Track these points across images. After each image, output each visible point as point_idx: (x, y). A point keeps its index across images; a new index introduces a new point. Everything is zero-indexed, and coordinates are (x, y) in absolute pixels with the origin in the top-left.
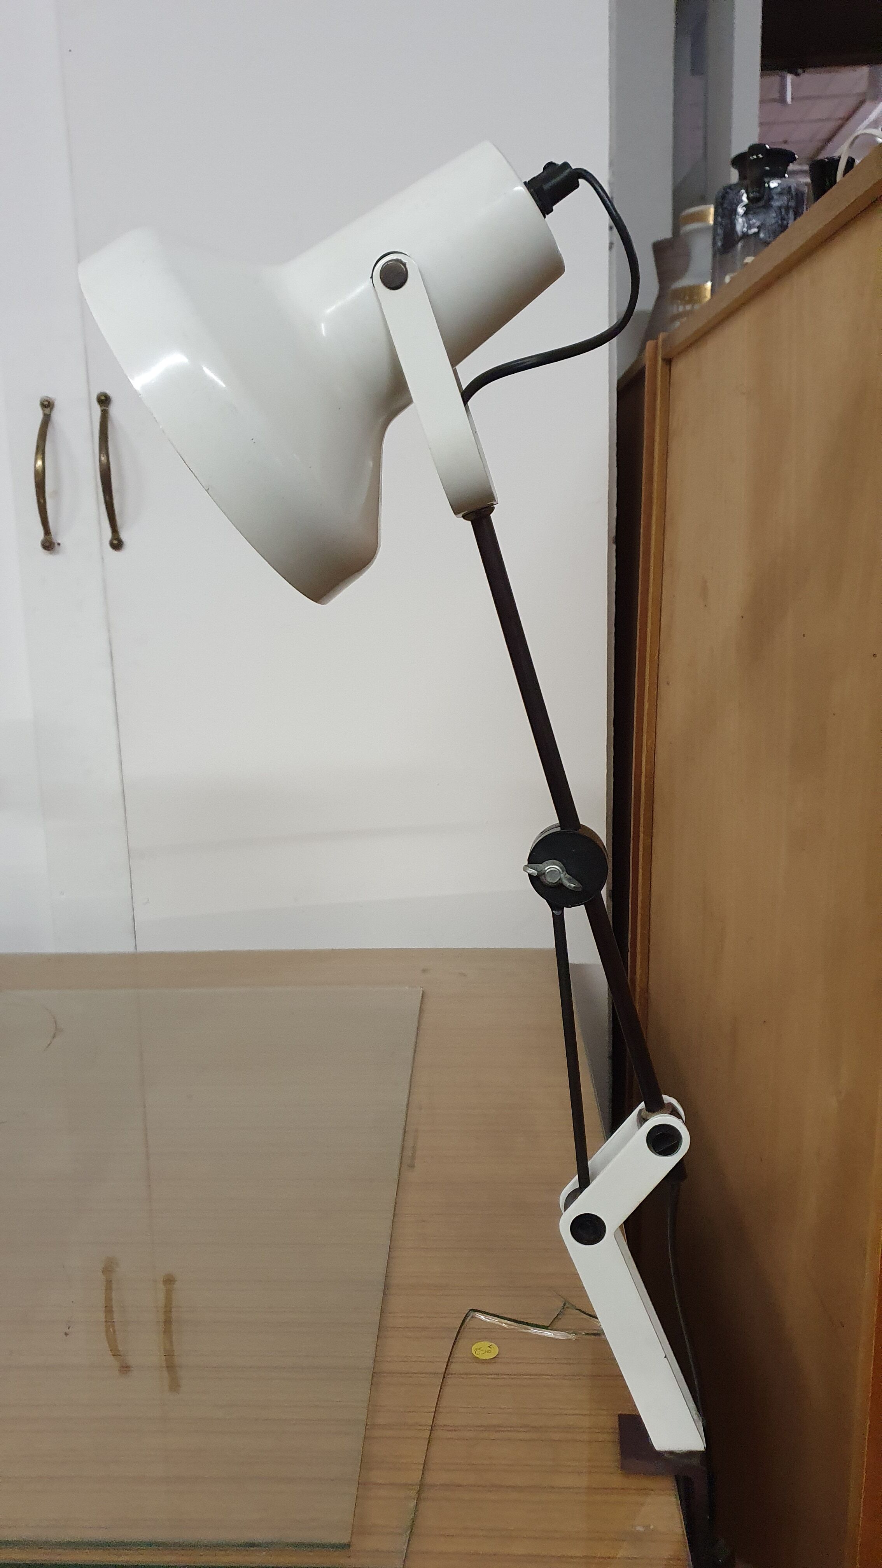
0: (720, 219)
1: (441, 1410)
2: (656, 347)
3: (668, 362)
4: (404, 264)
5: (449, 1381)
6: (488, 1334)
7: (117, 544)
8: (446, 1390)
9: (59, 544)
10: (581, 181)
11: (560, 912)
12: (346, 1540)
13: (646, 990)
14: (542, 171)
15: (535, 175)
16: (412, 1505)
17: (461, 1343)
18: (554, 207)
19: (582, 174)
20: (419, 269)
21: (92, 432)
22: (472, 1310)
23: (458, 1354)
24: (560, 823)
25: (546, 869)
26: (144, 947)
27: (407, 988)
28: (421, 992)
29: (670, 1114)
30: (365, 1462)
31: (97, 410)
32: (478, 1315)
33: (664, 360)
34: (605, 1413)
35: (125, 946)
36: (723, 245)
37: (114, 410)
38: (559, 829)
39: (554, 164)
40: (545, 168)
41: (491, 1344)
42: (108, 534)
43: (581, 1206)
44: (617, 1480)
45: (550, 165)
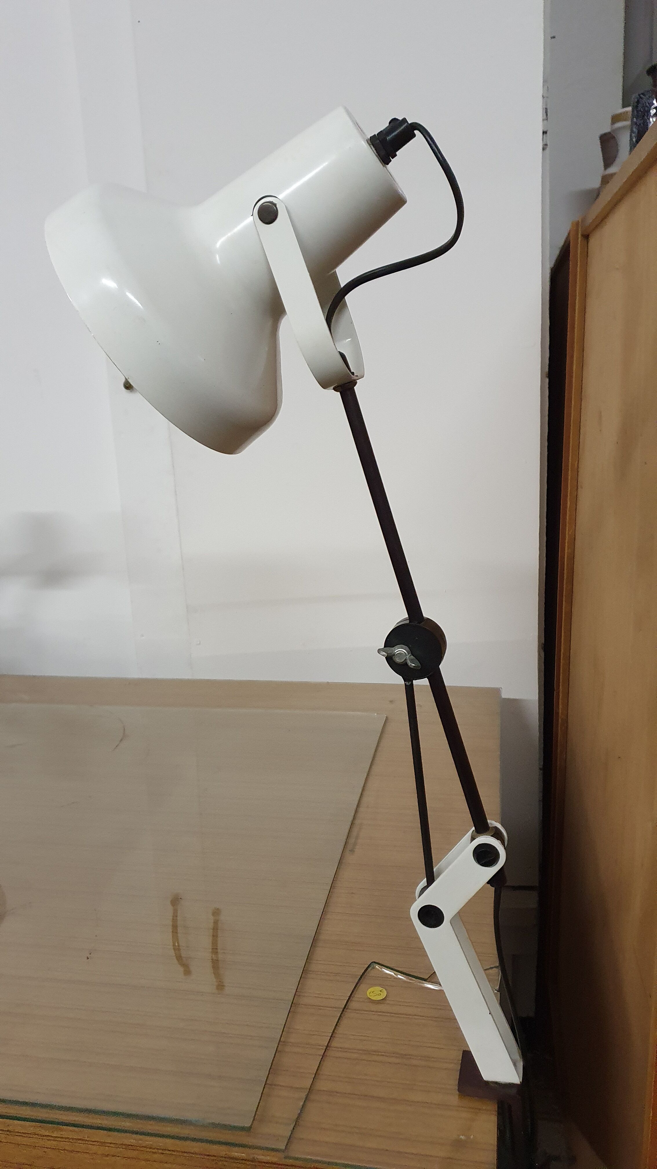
0: (635, 120)
1: (336, 1036)
2: (578, 224)
3: (586, 237)
4: (275, 205)
5: (348, 1014)
6: (384, 983)
8: (344, 1022)
10: (416, 132)
11: (410, 683)
12: (248, 1125)
14: (388, 125)
15: (382, 129)
16: (300, 1104)
17: (362, 986)
18: (397, 153)
19: (416, 126)
20: (286, 207)
22: (374, 962)
23: (357, 995)
24: (409, 617)
25: (396, 651)
27: (376, 714)
28: (385, 718)
29: (491, 836)
30: (273, 1069)
32: (375, 965)
33: (583, 235)
34: (455, 1048)
38: (408, 622)
39: (397, 119)
40: (390, 123)
41: (382, 989)
43: (428, 899)
44: (454, 1099)
45: (394, 120)
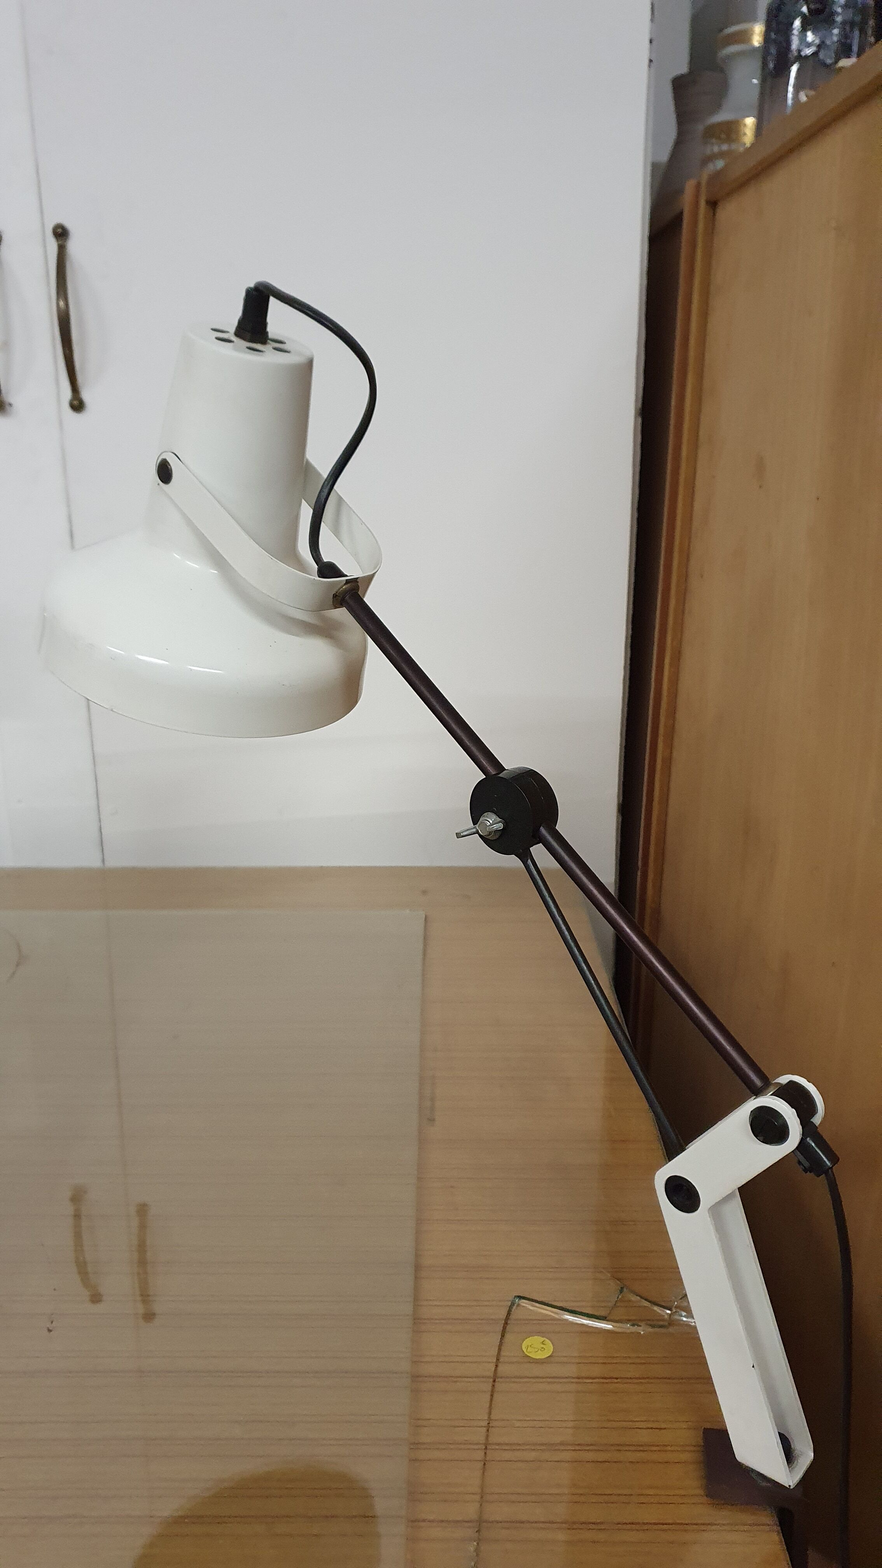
0: (773, 36)
1: (492, 1423)
2: (698, 186)
3: (713, 204)
5: (500, 1386)
6: (540, 1327)
7: (78, 405)
9: (10, 405)
13: (657, 911)
16: (472, 1549)
17: (509, 1338)
21: (47, 272)
22: (518, 1296)
23: (506, 1353)
26: (112, 862)
27: (408, 912)
28: (424, 916)
30: (414, 1492)
31: (53, 245)
32: (524, 1303)
33: (708, 202)
34: (684, 1426)
35: (89, 859)
36: (775, 68)
37: (73, 246)
41: (544, 1339)
42: (67, 393)
44: (705, 1512)
